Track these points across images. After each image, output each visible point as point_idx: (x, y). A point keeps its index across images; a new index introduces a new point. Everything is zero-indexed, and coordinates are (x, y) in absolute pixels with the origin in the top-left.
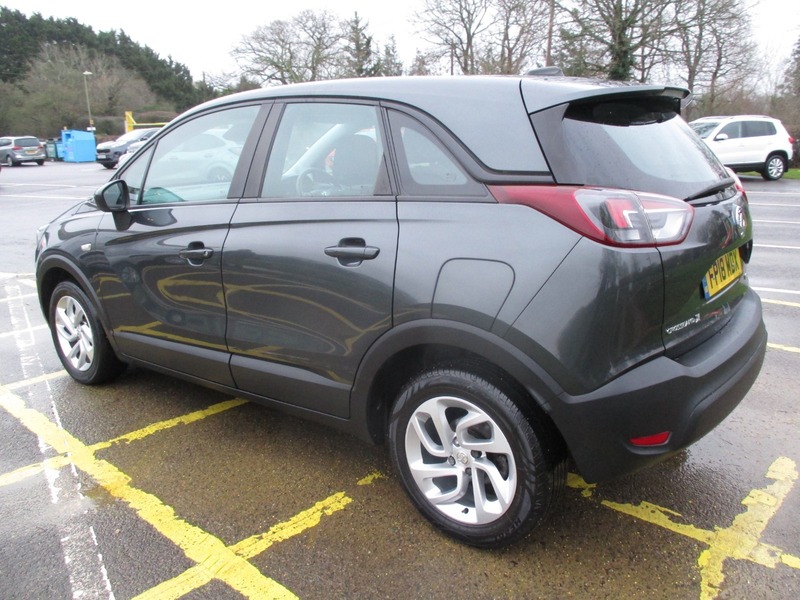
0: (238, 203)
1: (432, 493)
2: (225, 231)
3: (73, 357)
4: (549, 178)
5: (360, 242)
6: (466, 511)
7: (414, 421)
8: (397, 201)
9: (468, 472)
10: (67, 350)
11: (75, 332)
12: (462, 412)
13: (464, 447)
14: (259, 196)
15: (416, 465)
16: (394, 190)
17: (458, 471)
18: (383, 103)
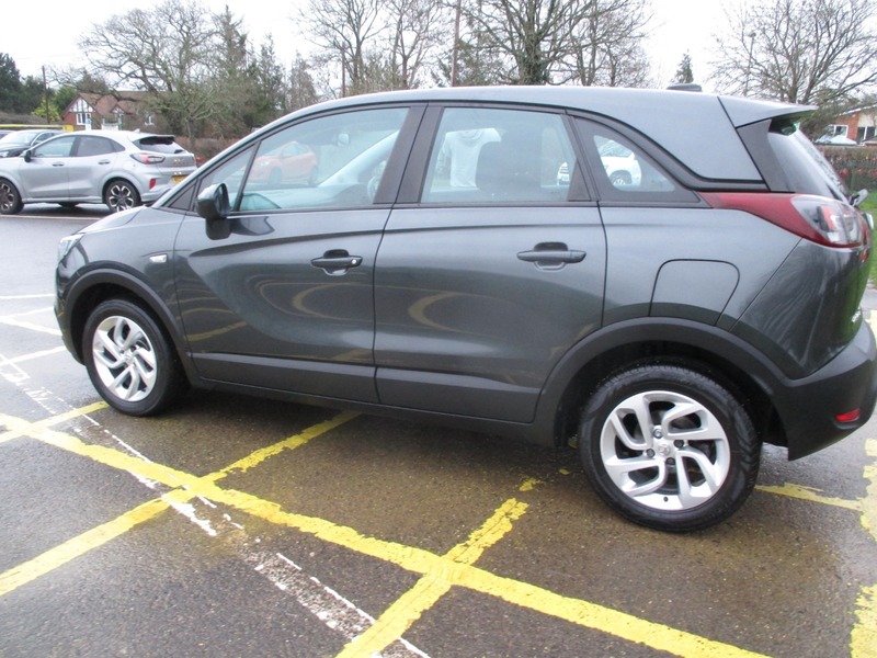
0: (392, 208)
1: (627, 486)
2: (379, 236)
3: (118, 386)
4: (763, 186)
5: (561, 246)
6: (666, 499)
7: (614, 418)
8: (598, 206)
9: (670, 462)
10: (108, 379)
11: (121, 359)
12: (668, 405)
13: (668, 438)
14: (419, 202)
15: (611, 461)
16: (593, 195)
17: (659, 462)
18: (569, 112)
